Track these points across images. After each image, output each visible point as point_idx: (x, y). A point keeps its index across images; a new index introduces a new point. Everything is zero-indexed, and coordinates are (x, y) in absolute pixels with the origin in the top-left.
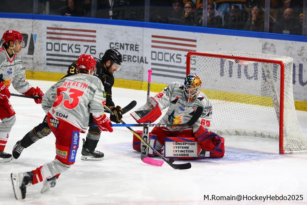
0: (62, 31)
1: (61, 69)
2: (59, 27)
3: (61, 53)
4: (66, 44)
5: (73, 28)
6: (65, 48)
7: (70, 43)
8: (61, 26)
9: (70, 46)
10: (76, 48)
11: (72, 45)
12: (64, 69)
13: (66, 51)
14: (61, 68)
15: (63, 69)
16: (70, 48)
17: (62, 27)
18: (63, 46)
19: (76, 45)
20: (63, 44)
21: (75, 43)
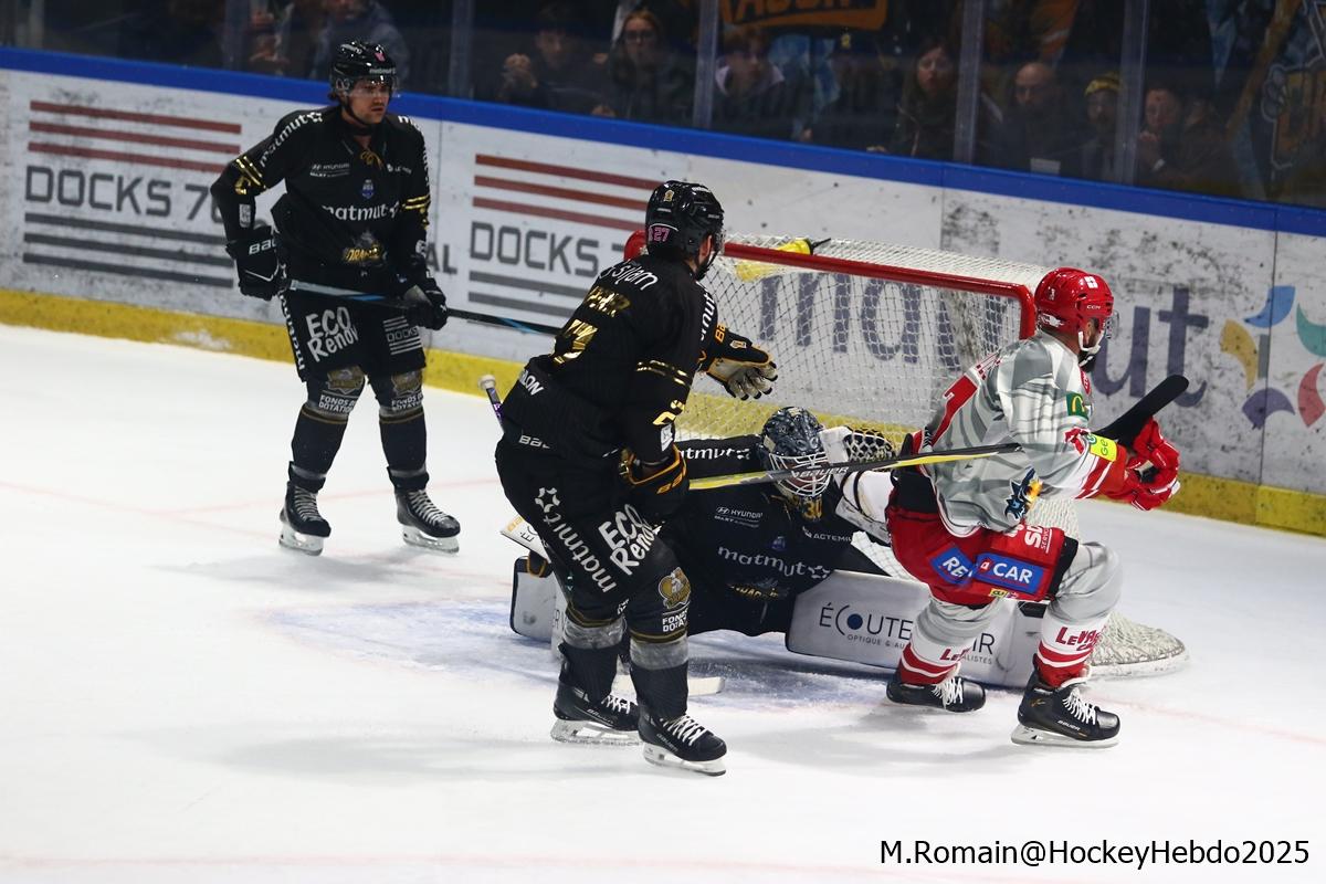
0: (93, 120)
1: (83, 282)
2: (84, 104)
3: (85, 211)
4: (109, 178)
5: (144, 110)
6: (106, 192)
7: (128, 171)
8: (91, 100)
9: (126, 184)
10: (152, 196)
11: (137, 181)
12: (97, 283)
13: (107, 207)
14: (87, 276)
15: (91, 283)
16: (125, 193)
17: (96, 105)
18: (99, 184)
19: (153, 184)
20: (96, 177)
21: (149, 172)
